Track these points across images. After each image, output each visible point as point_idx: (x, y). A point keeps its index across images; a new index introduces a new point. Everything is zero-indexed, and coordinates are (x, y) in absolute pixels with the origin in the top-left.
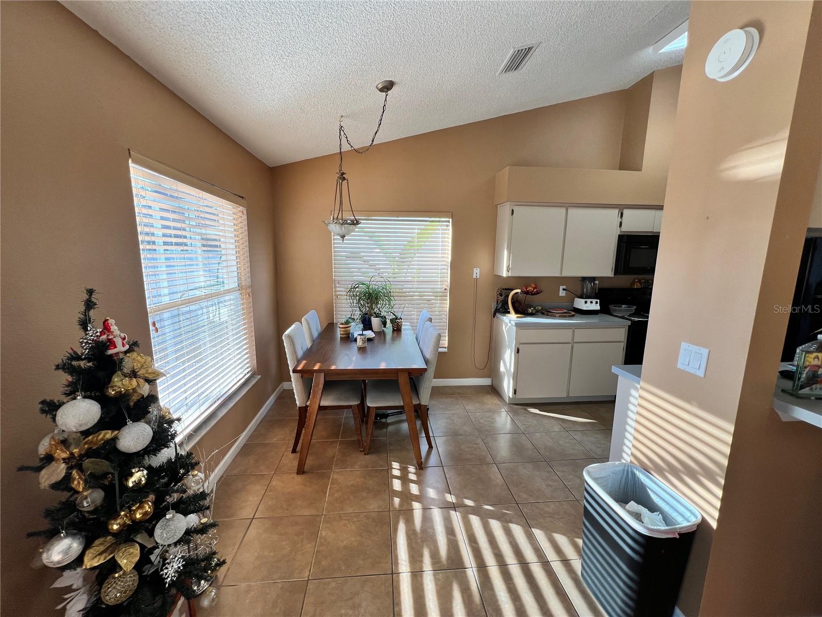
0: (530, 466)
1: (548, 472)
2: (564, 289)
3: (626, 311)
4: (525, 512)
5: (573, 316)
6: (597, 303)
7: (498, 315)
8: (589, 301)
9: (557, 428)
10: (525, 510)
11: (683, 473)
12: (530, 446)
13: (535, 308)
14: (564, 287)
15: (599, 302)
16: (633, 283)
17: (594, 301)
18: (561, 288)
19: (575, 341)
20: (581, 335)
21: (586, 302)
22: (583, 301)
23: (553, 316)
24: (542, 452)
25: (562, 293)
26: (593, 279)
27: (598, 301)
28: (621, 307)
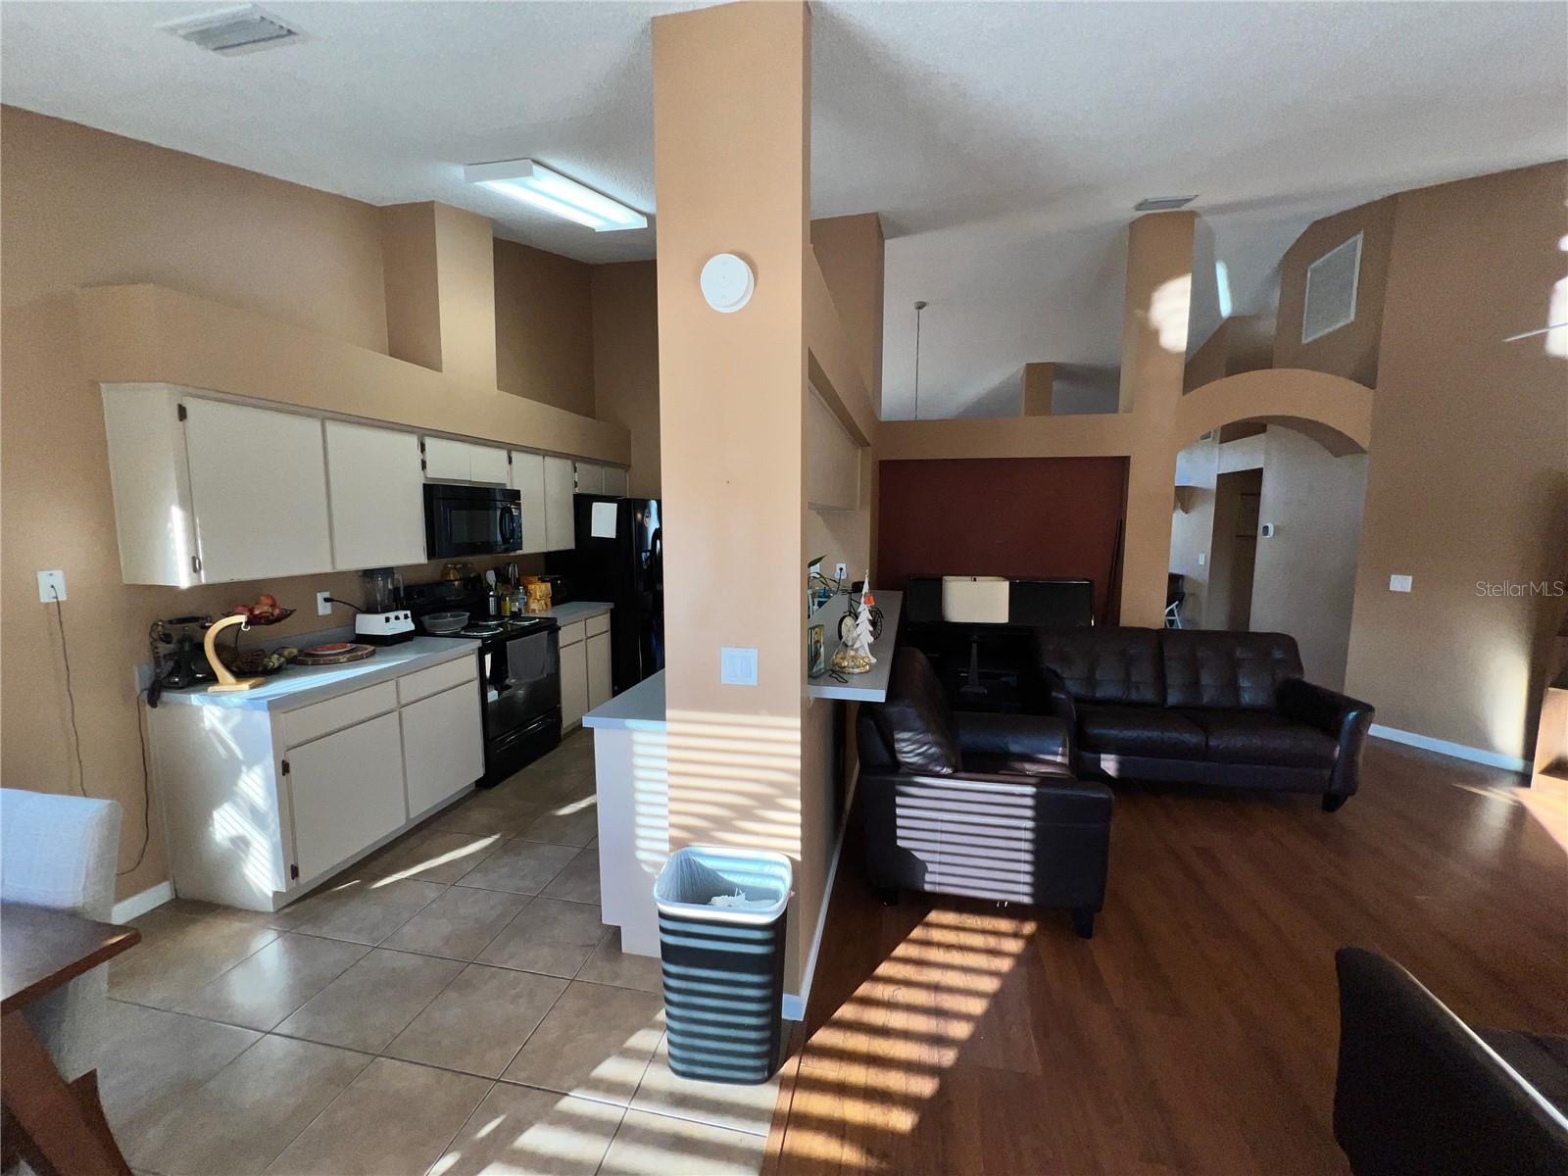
0: (452, 995)
1: (493, 976)
2: (326, 600)
3: (456, 623)
4: (525, 1080)
5: (372, 654)
6: (406, 617)
7: (167, 696)
8: (392, 615)
9: (431, 892)
10: (523, 1075)
11: (758, 808)
12: (416, 961)
13: (281, 655)
14: (327, 595)
15: (409, 615)
16: (445, 572)
17: (401, 614)
18: (320, 597)
19: (403, 702)
20: (412, 686)
21: (387, 620)
22: (382, 617)
23: (331, 663)
24: (447, 953)
25: (324, 609)
26: (388, 572)
27: (409, 613)
28: (446, 617)
